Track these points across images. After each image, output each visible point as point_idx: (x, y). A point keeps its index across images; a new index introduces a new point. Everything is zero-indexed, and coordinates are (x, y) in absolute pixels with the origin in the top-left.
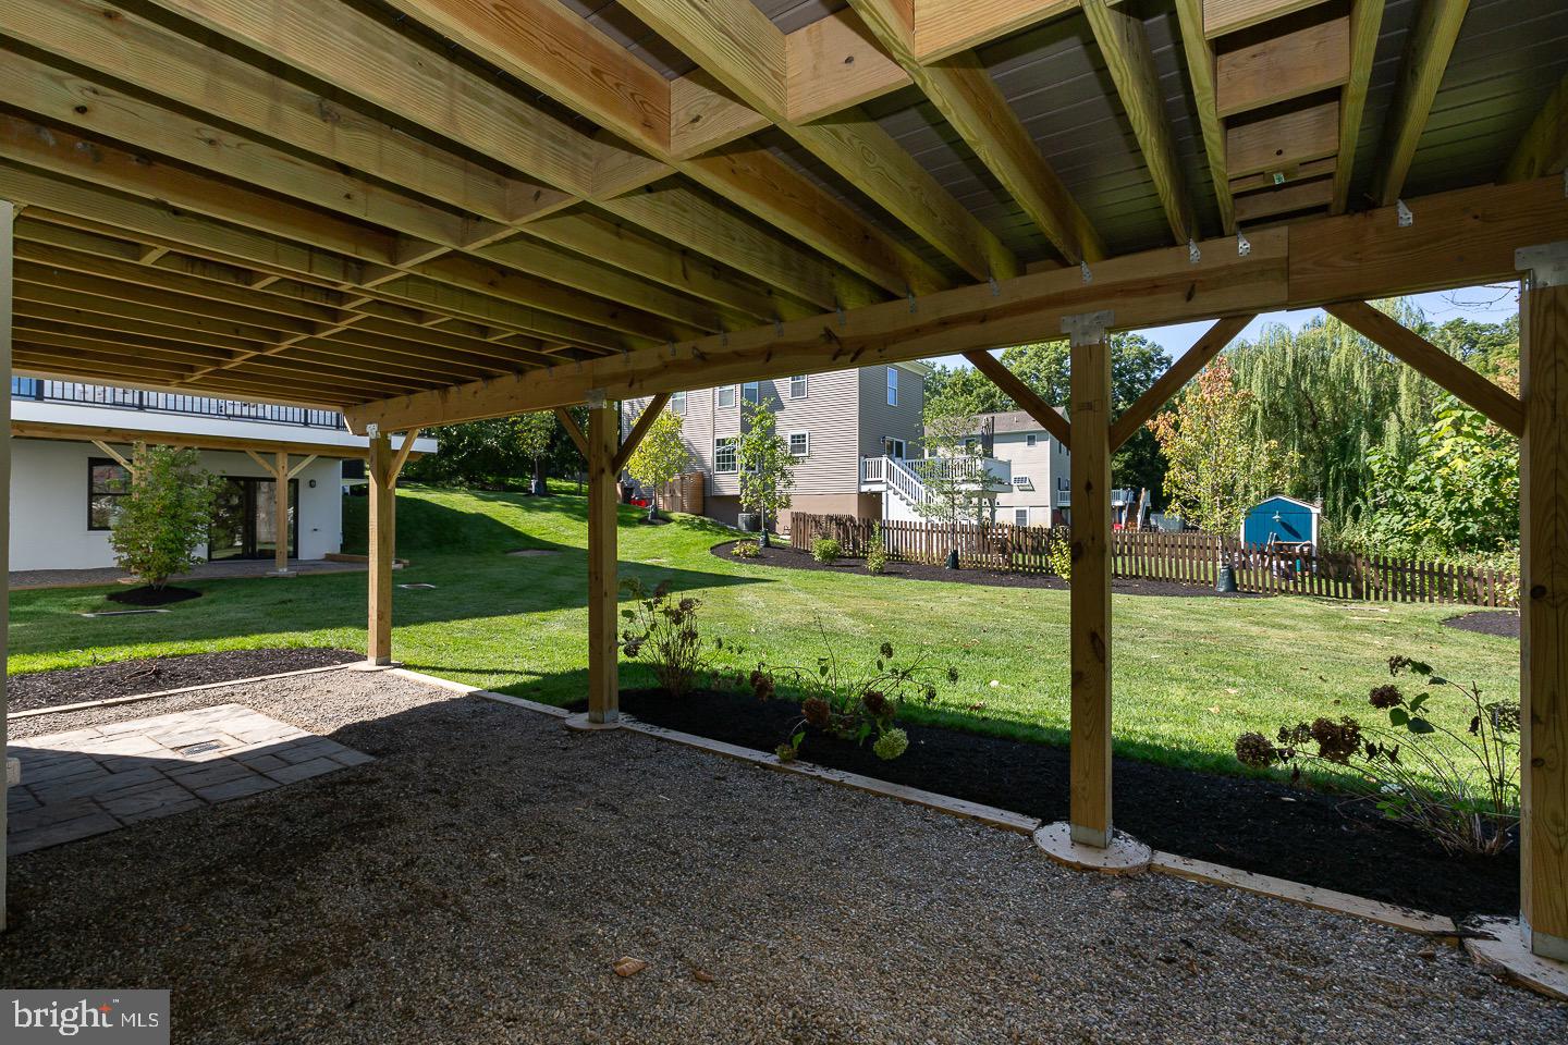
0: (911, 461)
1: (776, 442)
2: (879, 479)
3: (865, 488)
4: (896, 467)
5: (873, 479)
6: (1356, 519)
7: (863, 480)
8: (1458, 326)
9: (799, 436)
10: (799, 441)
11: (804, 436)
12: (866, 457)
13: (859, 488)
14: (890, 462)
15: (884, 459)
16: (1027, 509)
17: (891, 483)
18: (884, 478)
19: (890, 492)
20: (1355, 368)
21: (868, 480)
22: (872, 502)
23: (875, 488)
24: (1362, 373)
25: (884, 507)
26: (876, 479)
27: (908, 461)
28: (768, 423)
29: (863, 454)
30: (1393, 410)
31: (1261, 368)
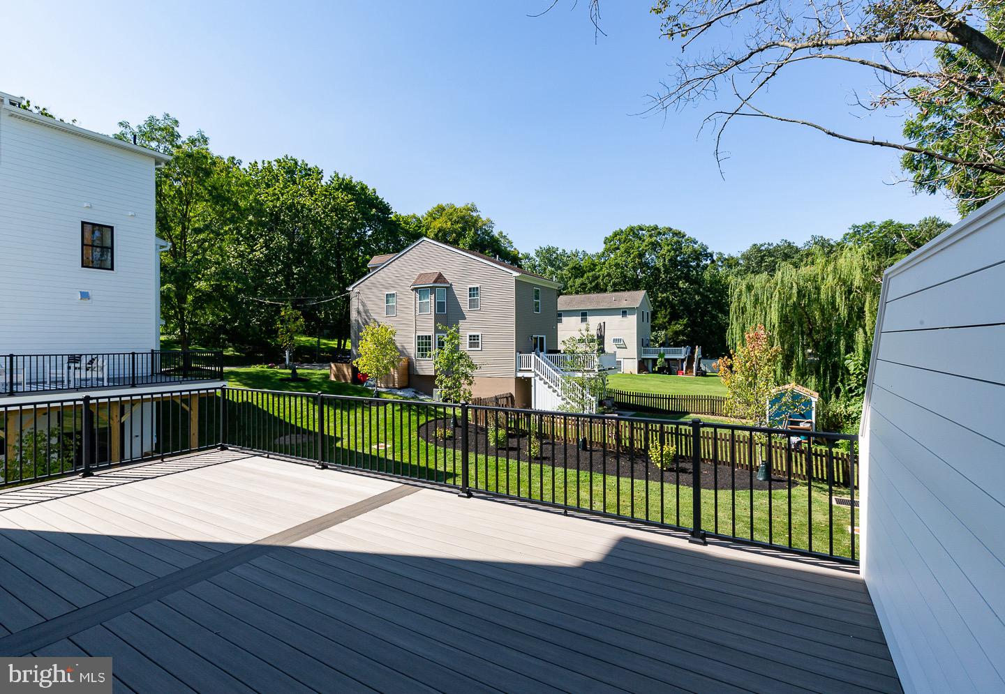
0: (550, 355)
1: (461, 355)
2: (529, 369)
3: (520, 375)
4: (541, 361)
5: (525, 369)
6: (837, 397)
7: (518, 368)
8: (890, 225)
9: (474, 336)
10: (474, 340)
11: (478, 336)
12: (520, 353)
13: (516, 374)
14: (537, 357)
15: (533, 355)
16: (622, 360)
17: (537, 372)
18: (532, 368)
19: (537, 378)
20: (837, 296)
21: (522, 369)
22: (525, 386)
23: (527, 375)
24: (842, 299)
25: (533, 388)
26: (527, 369)
27: (548, 355)
28: (456, 342)
29: (519, 351)
30: (860, 326)
31: (777, 296)
